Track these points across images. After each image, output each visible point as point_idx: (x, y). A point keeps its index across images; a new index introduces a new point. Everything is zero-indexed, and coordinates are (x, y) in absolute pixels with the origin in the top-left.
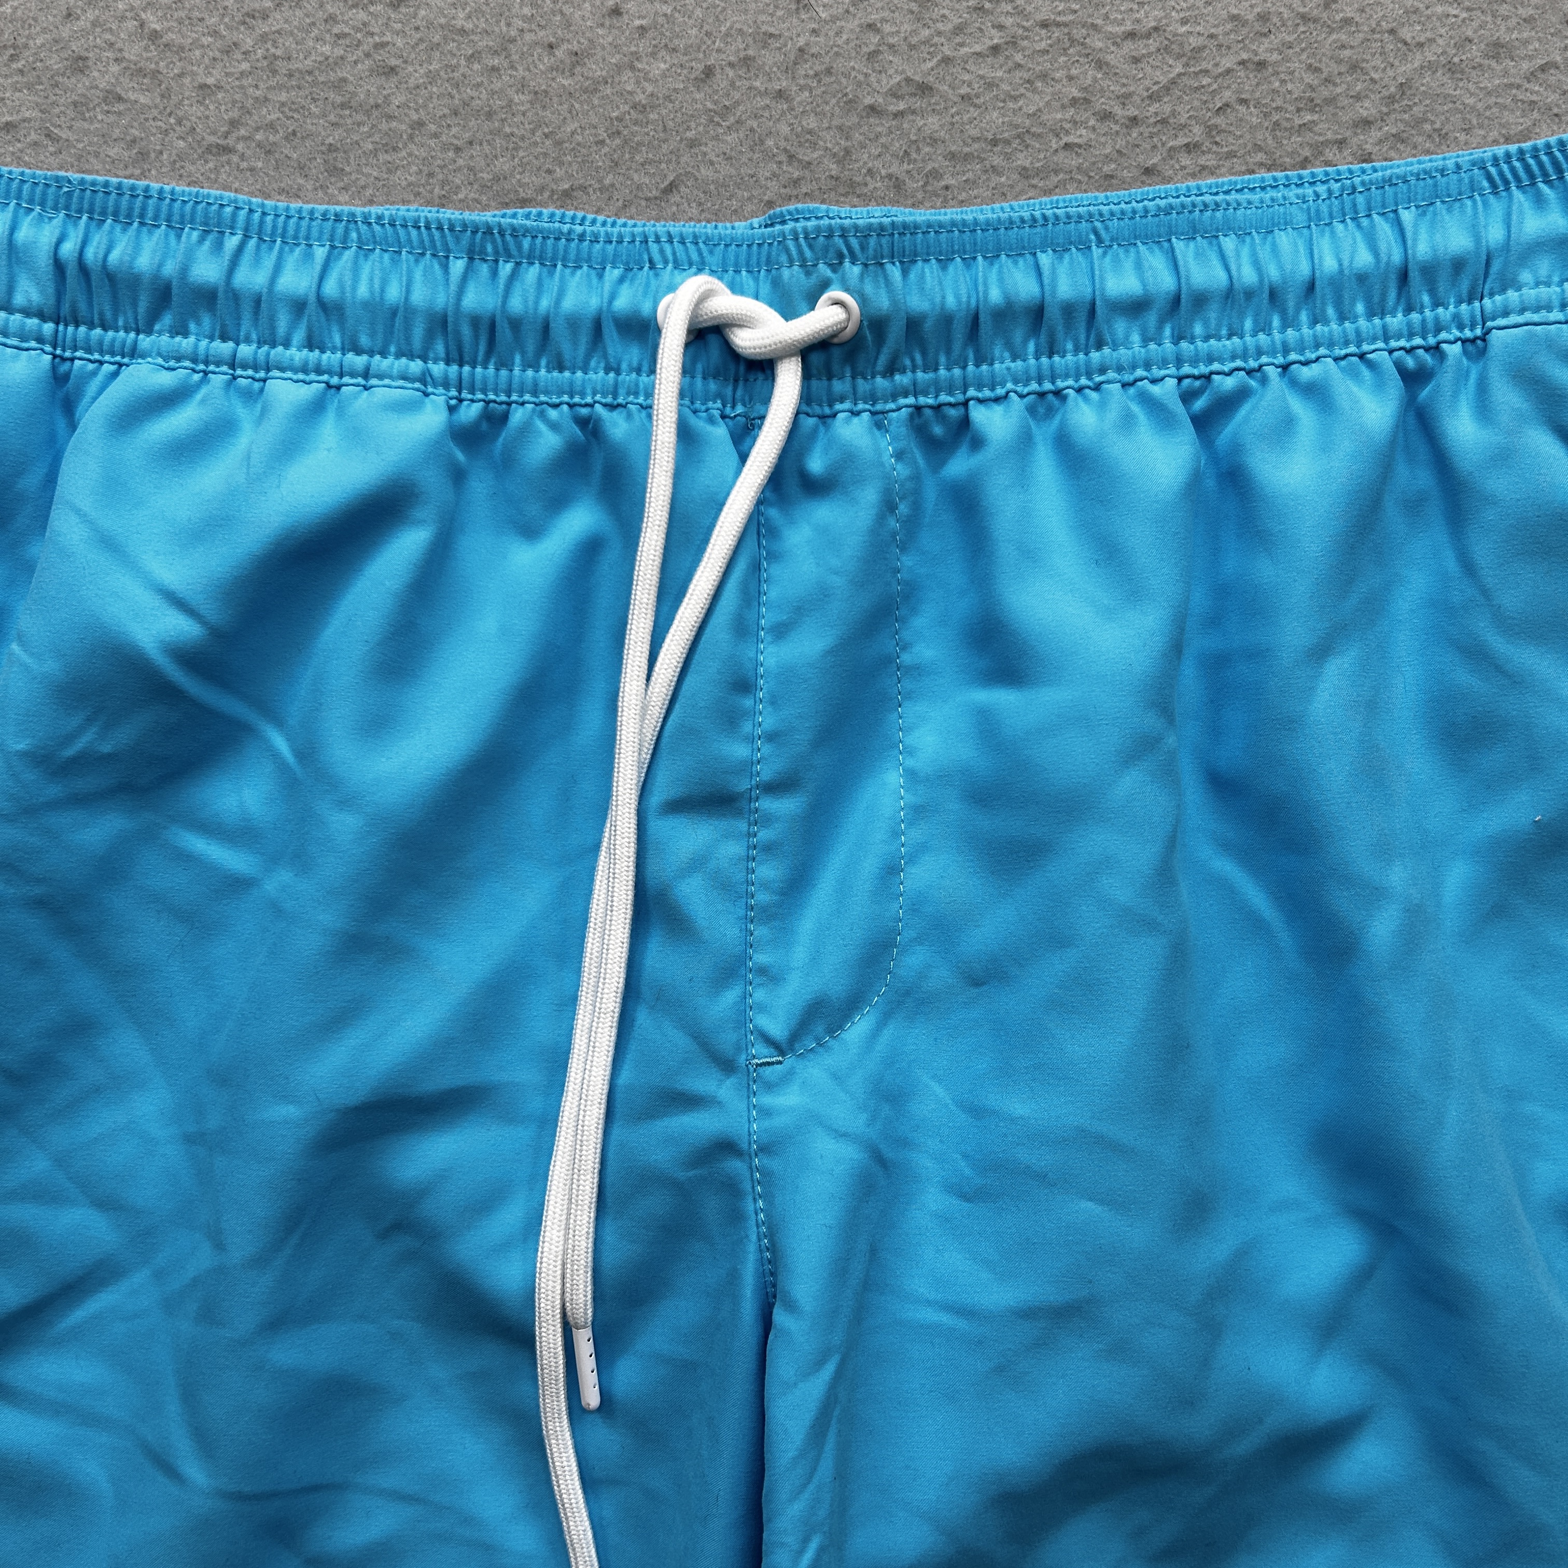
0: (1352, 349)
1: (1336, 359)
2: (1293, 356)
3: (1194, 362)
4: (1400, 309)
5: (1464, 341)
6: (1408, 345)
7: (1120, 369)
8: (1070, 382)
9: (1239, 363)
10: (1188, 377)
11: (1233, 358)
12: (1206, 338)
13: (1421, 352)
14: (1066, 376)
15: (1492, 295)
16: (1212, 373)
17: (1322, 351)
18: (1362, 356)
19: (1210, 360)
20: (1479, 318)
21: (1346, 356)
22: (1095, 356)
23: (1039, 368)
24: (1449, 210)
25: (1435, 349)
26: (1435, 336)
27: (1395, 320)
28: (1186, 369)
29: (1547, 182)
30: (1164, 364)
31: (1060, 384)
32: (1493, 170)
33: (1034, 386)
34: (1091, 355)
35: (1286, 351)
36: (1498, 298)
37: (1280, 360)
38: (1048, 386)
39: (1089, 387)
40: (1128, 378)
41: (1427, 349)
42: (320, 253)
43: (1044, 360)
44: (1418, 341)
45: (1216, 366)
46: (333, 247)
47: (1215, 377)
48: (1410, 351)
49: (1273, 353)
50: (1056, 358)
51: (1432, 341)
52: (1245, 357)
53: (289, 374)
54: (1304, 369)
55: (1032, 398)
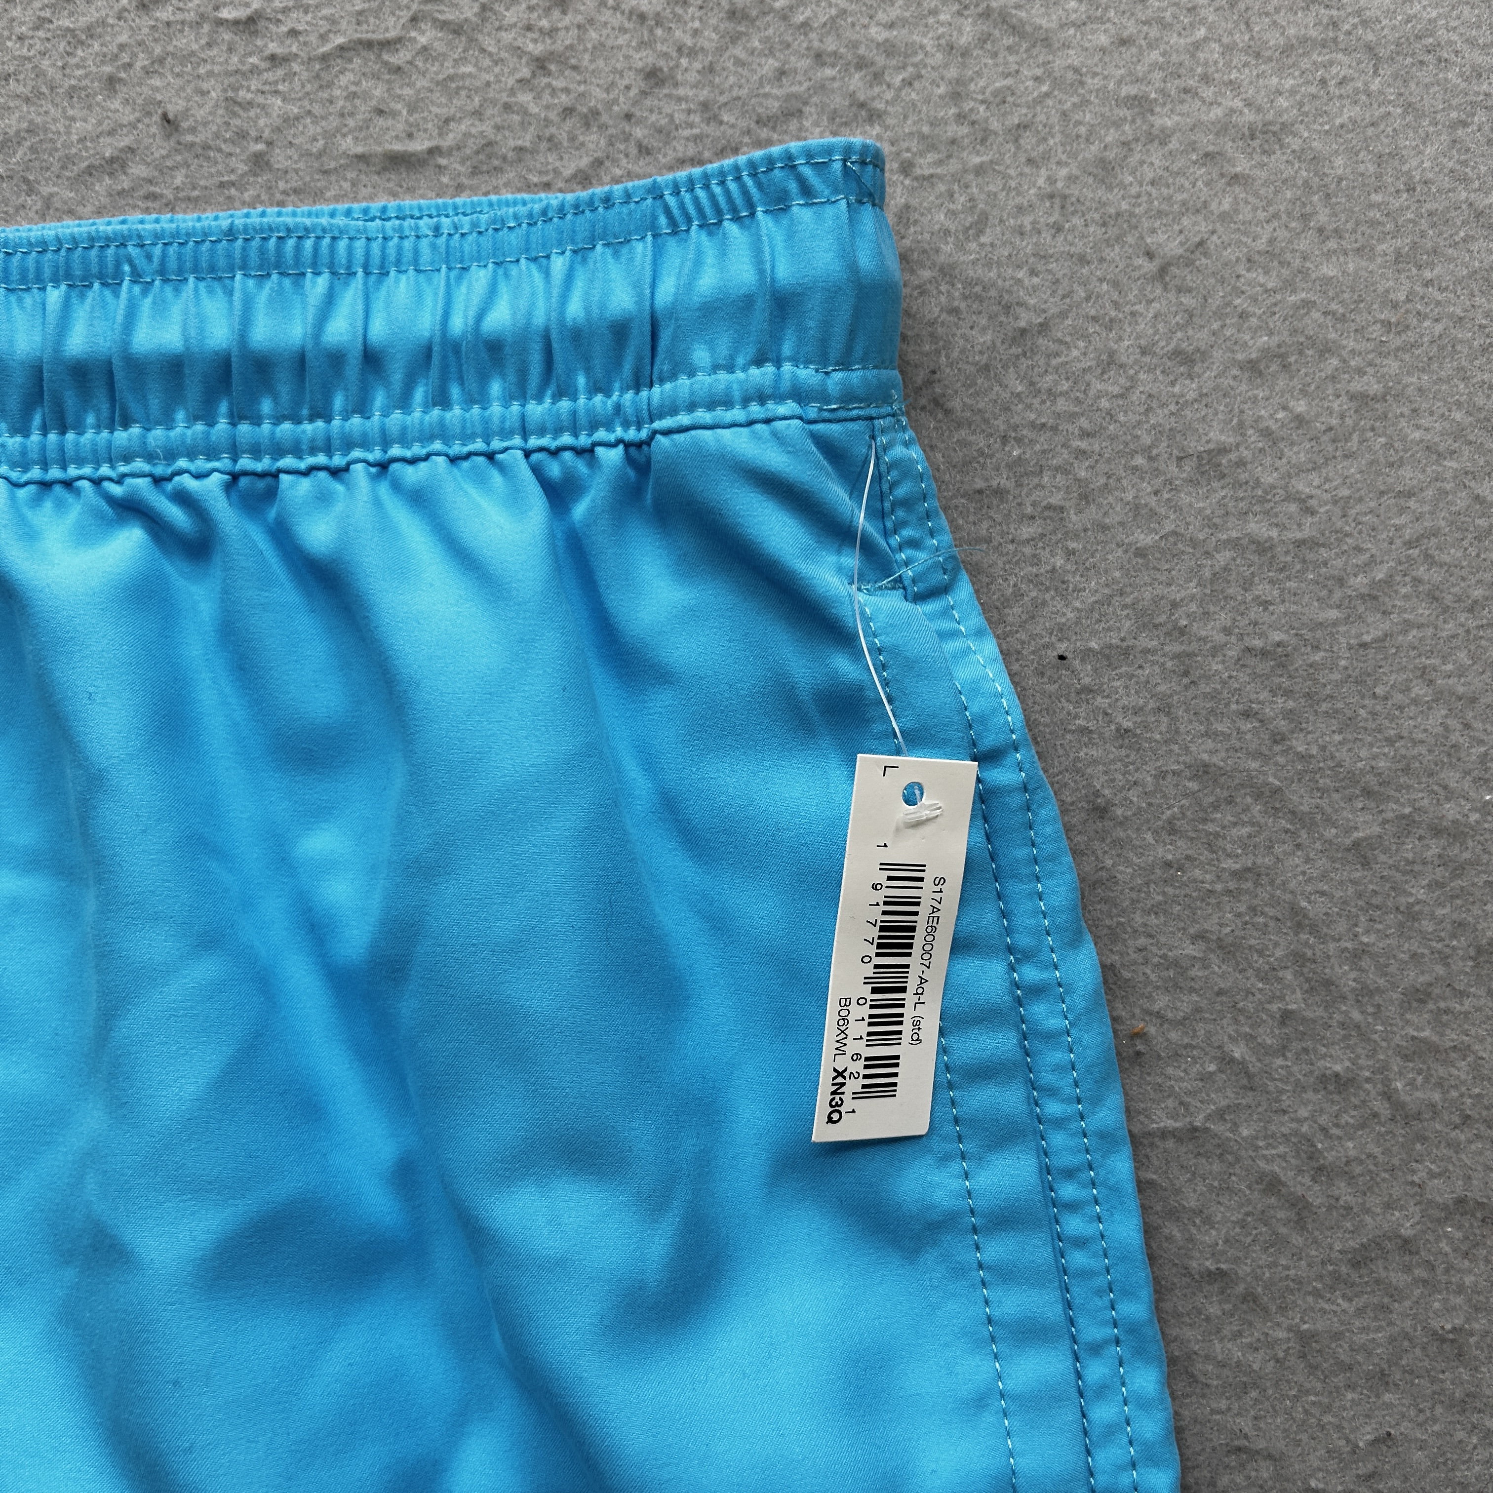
0: (479, 445)
1: (454, 460)
2: (396, 451)
3: (256, 452)
4: (549, 393)
5: (628, 445)
6: (553, 445)
7: (150, 457)
8: (87, 470)
9: (321, 459)
10: (245, 473)
11: (313, 451)
12: (278, 420)
13: (567, 455)
14: (80, 462)
15: (662, 381)
16: (280, 471)
17: (437, 446)
18: (490, 456)
19: (279, 451)
20: (645, 414)
21: (468, 456)
22: (121, 437)
23: (43, 448)
24: (616, 254)
25: (587, 453)
26: (590, 435)
27: (540, 408)
28: (245, 463)
29: (737, 219)
30: (212, 454)
31: (73, 471)
32: (671, 201)
33: (36, 473)
34: (116, 433)
35: (386, 444)
36: (668, 386)
37: (375, 455)
38: (55, 473)
39: (110, 479)
40: (160, 470)
41: (579, 452)
43: (53, 437)
44: (566, 439)
45: (288, 462)
47: (283, 477)
48: (554, 453)
49: (365, 444)
50: (70, 436)
51: (584, 440)
52: (328, 451)
54: (410, 470)
55: (32, 488)
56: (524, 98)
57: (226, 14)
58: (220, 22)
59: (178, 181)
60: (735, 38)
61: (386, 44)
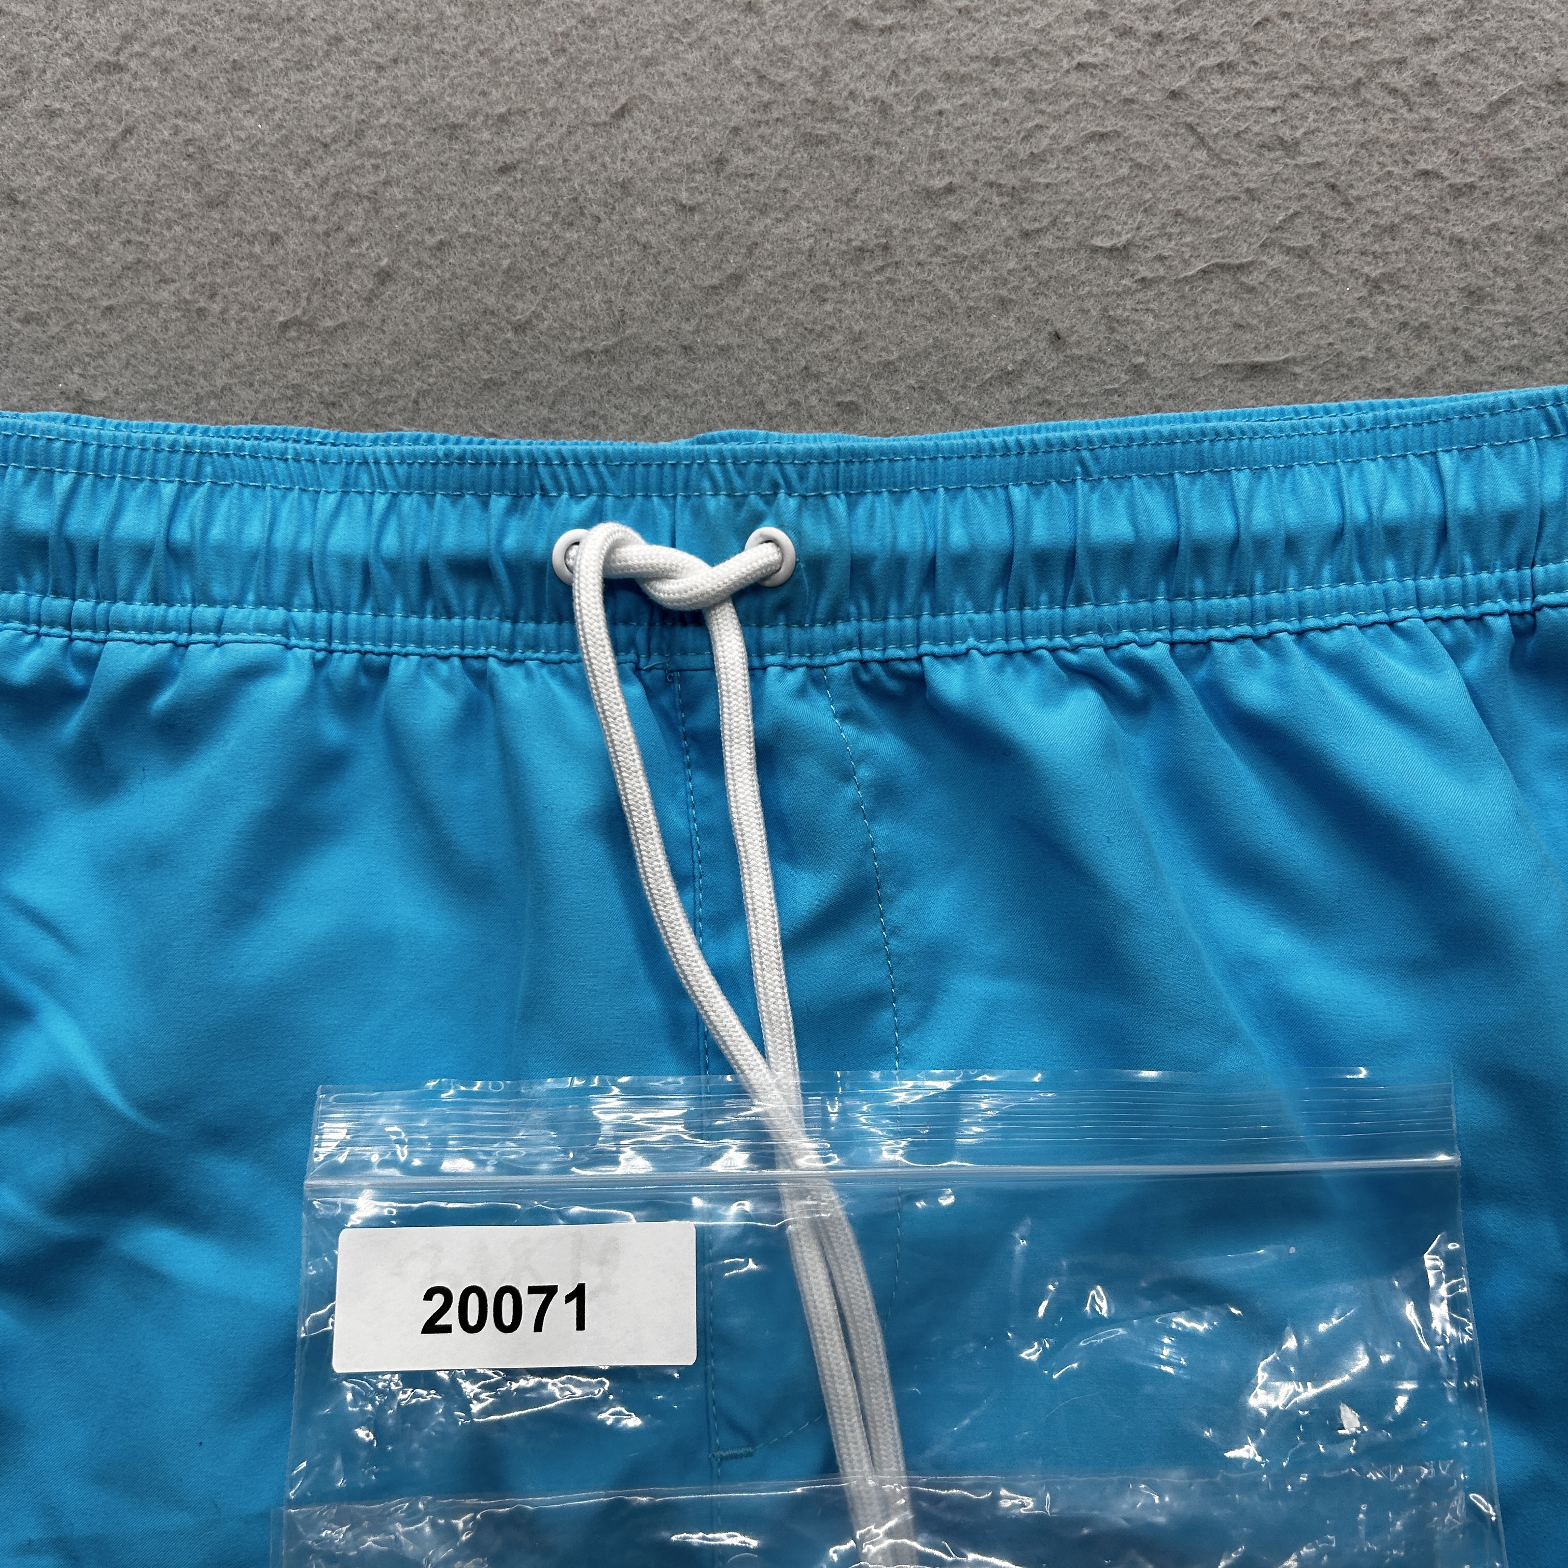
0: (1380, 616)
1: (1361, 627)
2: (1311, 622)
3: (1191, 625)
4: (1438, 570)
5: (1511, 614)
6: (1445, 614)
7: (1101, 629)
8: (1043, 641)
9: (1245, 629)
10: (1183, 642)
11: (1238, 622)
12: (1208, 596)
13: (1460, 623)
14: (1038, 634)
15: (1544, 562)
16: (1211, 639)
17: (1346, 617)
18: (1391, 624)
19: (1210, 622)
20: (1529, 589)
21: (1374, 624)
22: (1074, 612)
23: (1007, 621)
24: (1499, 455)
25: (1479, 621)
26: (1478, 605)
27: (1430, 582)
28: (1181, 633)
30: (1154, 626)
31: (1032, 643)
32: (1553, 411)
33: (1000, 644)
34: (1070, 610)
35: (1302, 615)
36: (1552, 567)
37: (1294, 625)
38: (1016, 644)
39: (1065, 649)
40: (1112, 640)
41: (1467, 620)
42: (168, 490)
43: (1013, 613)
44: (1457, 610)
45: (1215, 632)
46: (183, 483)
47: (1216, 645)
48: (1447, 621)
49: (1285, 616)
50: (1028, 612)
51: (1474, 611)
52: (1252, 622)
53: (132, 635)
54: (1324, 637)
55: (998, 657)
56: (1365, 314)
57: (1098, 242)
58: (1096, 250)
59: (1069, 390)
60: (1544, 260)
61: (1240, 267)
